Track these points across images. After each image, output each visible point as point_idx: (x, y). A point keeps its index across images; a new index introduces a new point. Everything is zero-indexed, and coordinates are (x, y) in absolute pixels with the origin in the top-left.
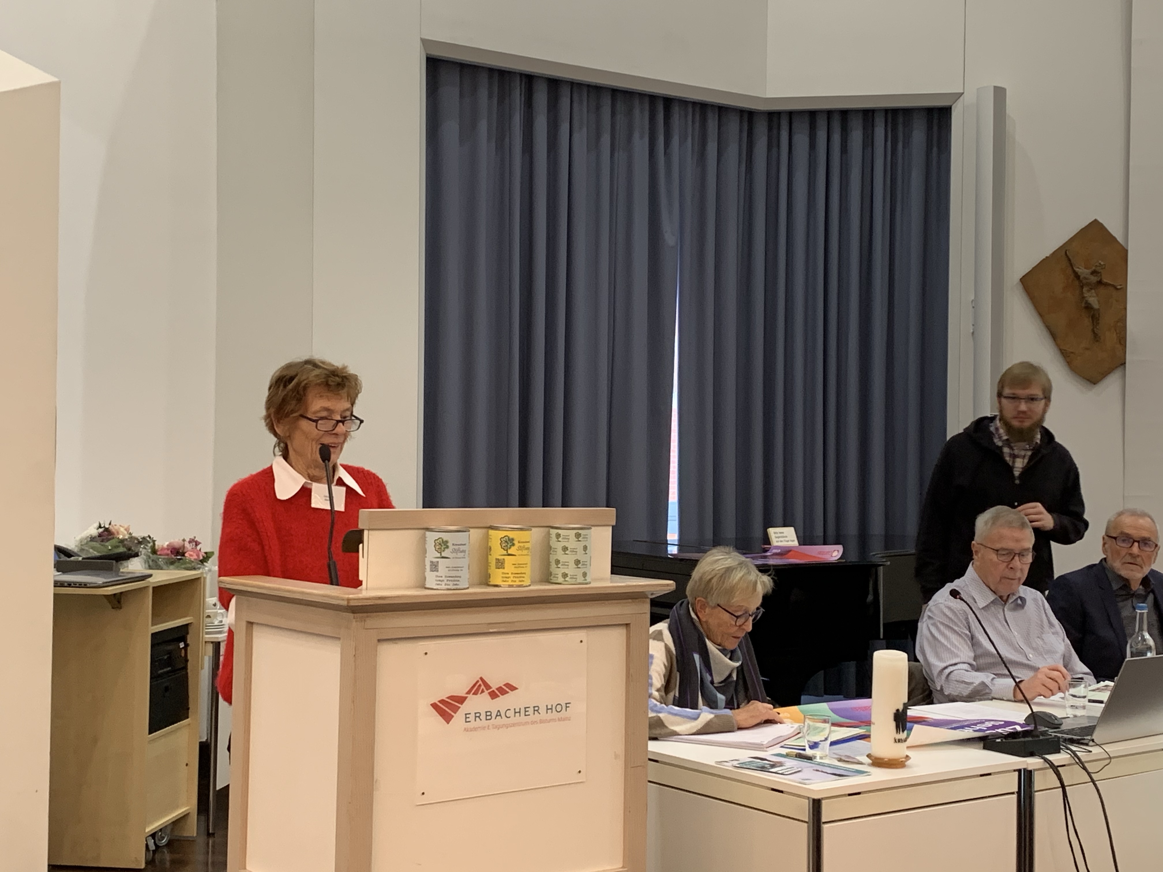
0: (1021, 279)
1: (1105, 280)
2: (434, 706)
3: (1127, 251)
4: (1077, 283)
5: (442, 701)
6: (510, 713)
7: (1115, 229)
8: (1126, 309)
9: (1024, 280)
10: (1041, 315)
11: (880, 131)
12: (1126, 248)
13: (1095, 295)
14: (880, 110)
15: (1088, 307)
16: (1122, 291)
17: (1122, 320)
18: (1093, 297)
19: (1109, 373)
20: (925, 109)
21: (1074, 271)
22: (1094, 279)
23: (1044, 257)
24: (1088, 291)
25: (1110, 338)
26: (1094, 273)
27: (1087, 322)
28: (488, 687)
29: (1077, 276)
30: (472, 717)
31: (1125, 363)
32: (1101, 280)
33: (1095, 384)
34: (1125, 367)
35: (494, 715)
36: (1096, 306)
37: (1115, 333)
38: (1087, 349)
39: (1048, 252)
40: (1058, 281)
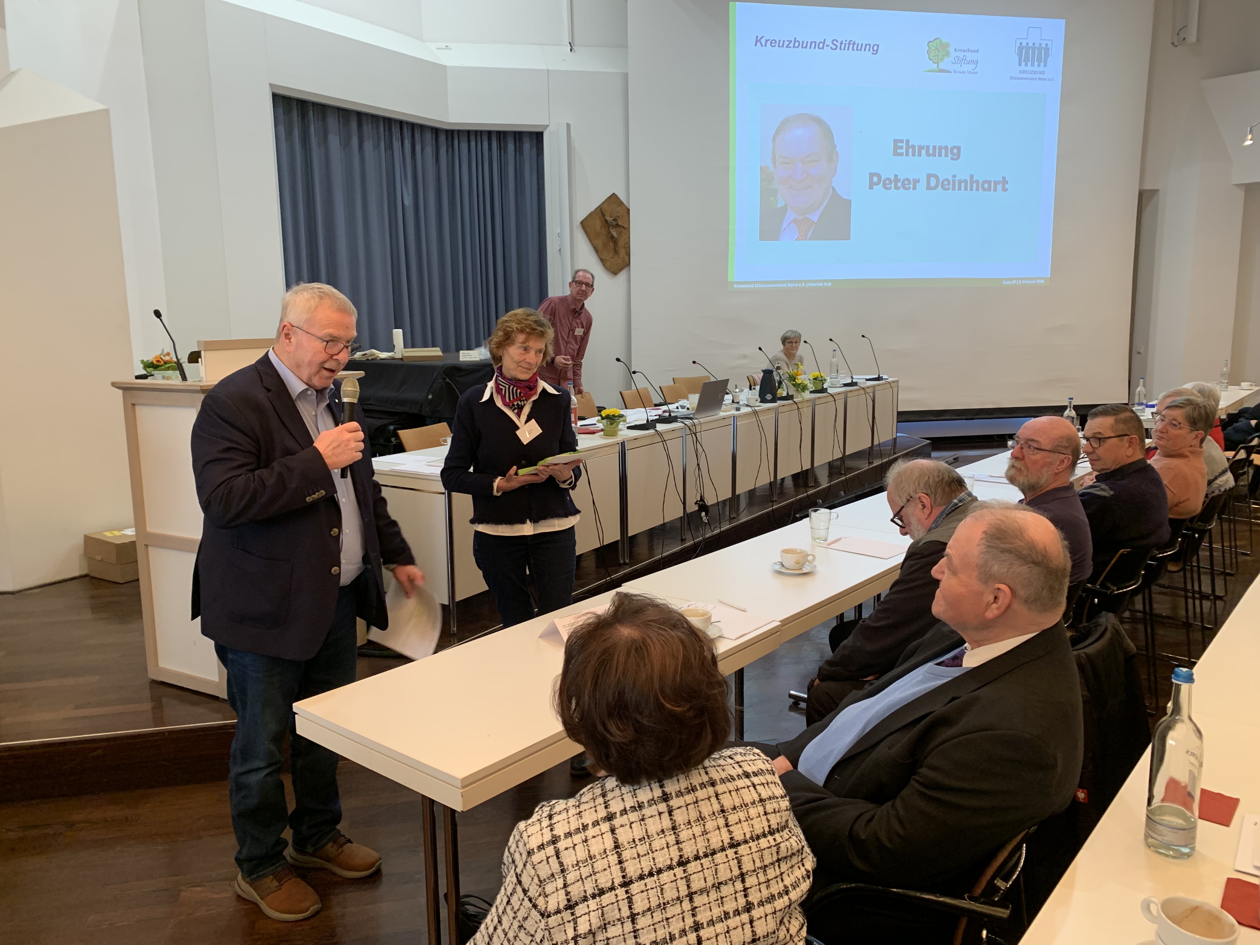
1: (620, 224)
3: (629, 210)
4: (606, 225)
7: (622, 198)
8: (629, 238)
9: (582, 223)
10: (590, 241)
11: (509, 143)
12: (629, 208)
13: (615, 231)
14: (507, 132)
15: (612, 237)
16: (628, 229)
17: (628, 244)
19: (623, 270)
20: (530, 132)
21: (605, 218)
22: (614, 223)
23: (591, 212)
24: (612, 229)
25: (622, 252)
26: (615, 220)
27: (612, 244)
29: (606, 221)
31: (630, 265)
32: (618, 223)
33: (615, 275)
36: (616, 236)
37: (625, 251)
38: (612, 258)
39: (593, 209)
40: (597, 224)
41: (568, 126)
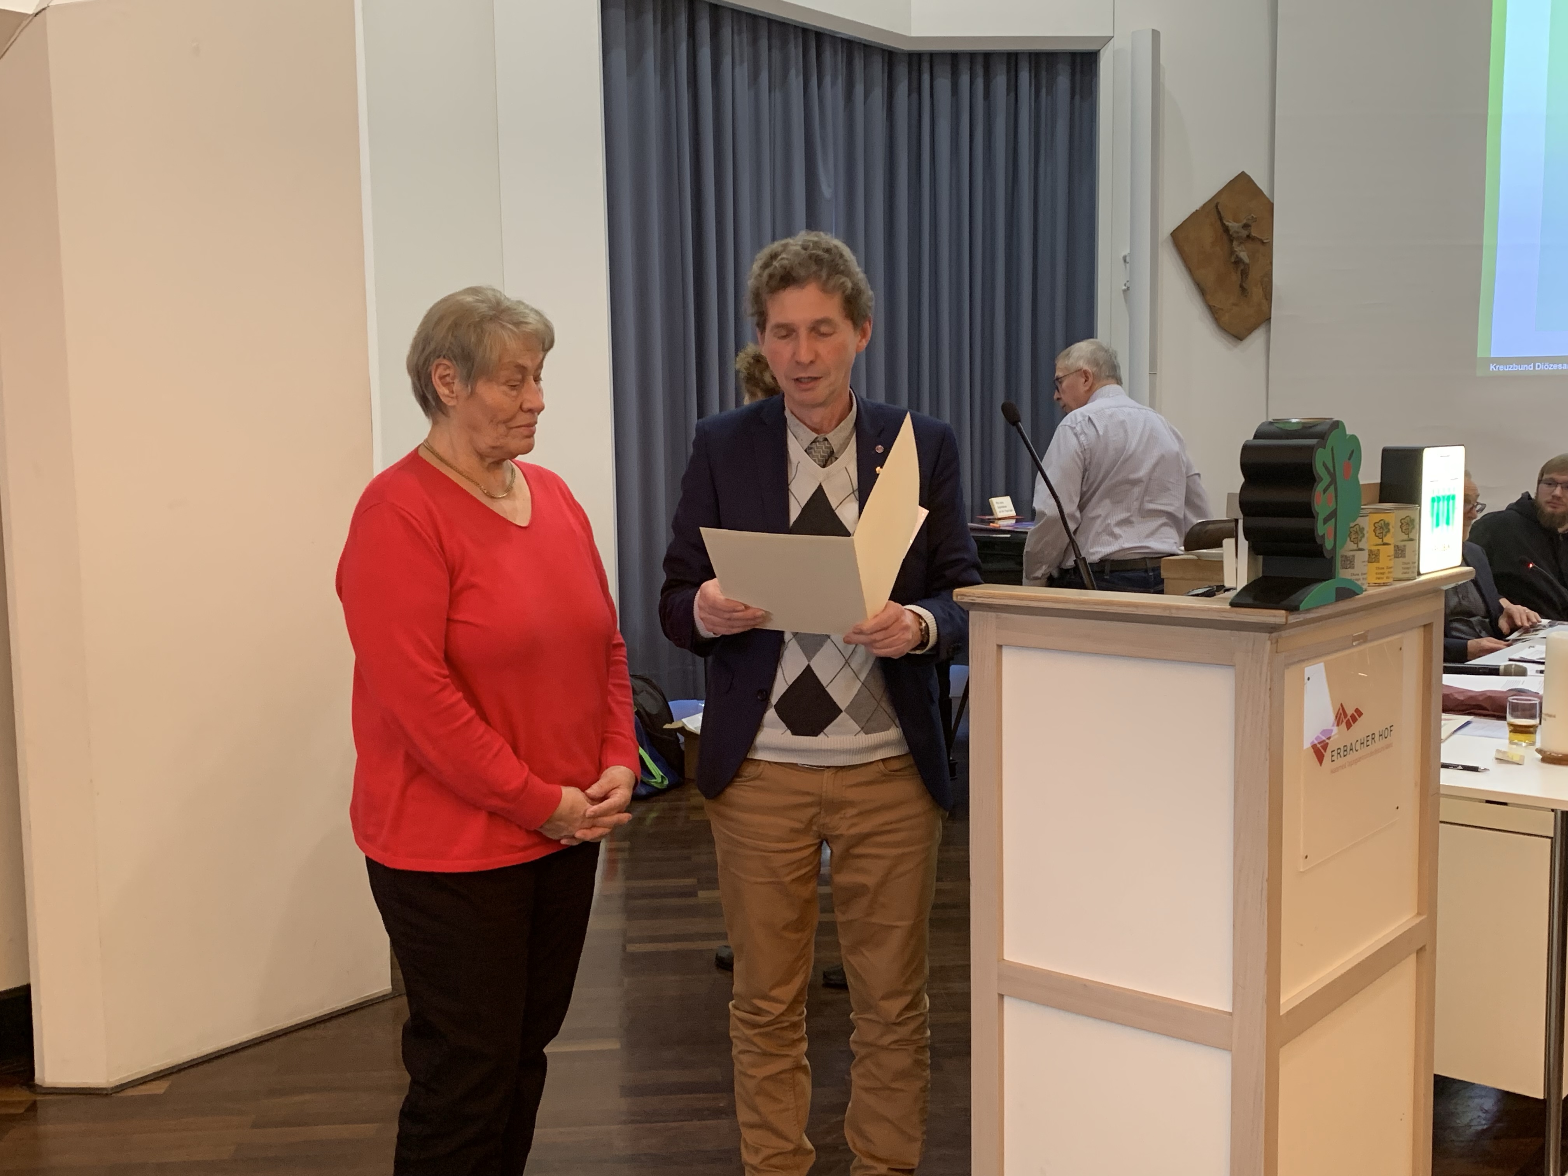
0: (1171, 234)
1: (1253, 234)
2: (1314, 746)
3: (1273, 204)
4: (1226, 237)
5: (1318, 740)
8: (1271, 263)
9: (1175, 235)
10: (1190, 271)
11: (1025, 76)
12: (1272, 202)
13: (1244, 249)
14: (1023, 53)
15: (1238, 262)
16: (1268, 245)
17: (1269, 275)
18: (1244, 251)
19: (1255, 329)
20: (1070, 53)
21: (1223, 225)
22: (1244, 233)
23: (1194, 210)
24: (1239, 246)
25: (1256, 293)
26: (1246, 226)
28: (1346, 715)
29: (1226, 230)
31: (1270, 318)
32: (1250, 234)
33: (1241, 340)
34: (1270, 322)
36: (1245, 260)
37: (1261, 289)
38: (1234, 304)
39: (1197, 206)
40: (1208, 234)
41: (1156, 34)
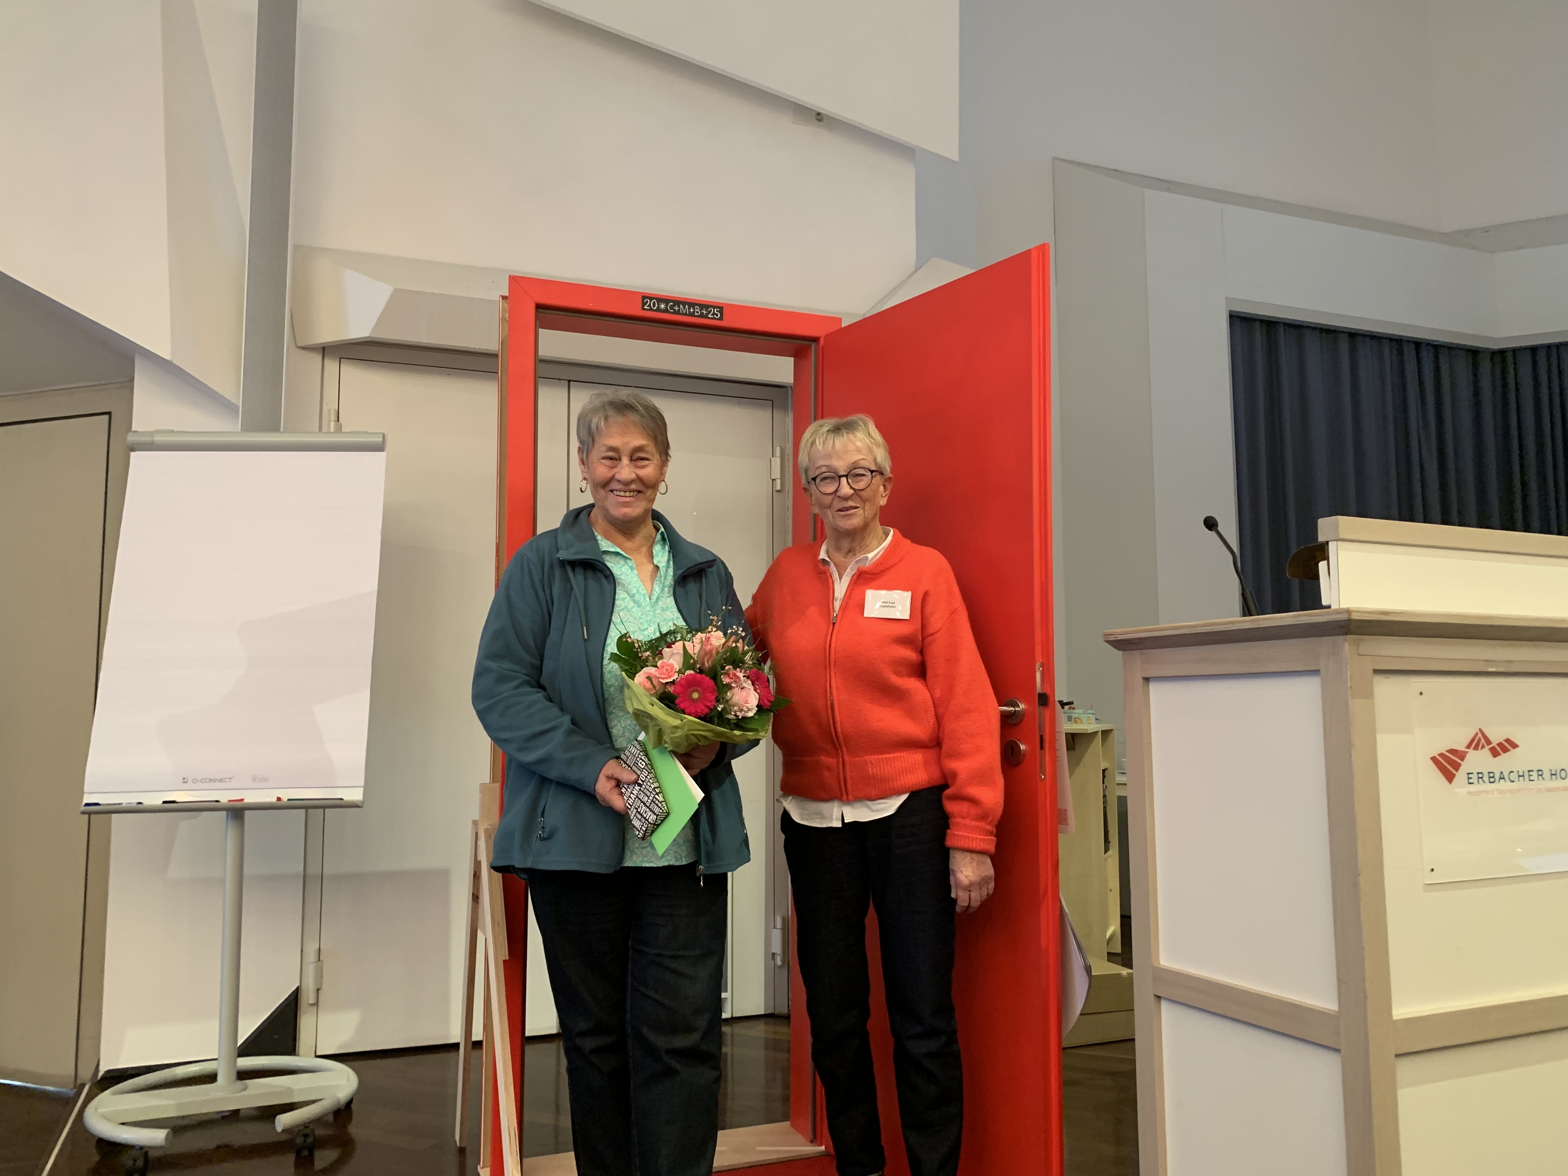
2: (1433, 759)
5: (1441, 755)
6: (1514, 776)
28: (1489, 742)
30: (1474, 777)
35: (1497, 777)
